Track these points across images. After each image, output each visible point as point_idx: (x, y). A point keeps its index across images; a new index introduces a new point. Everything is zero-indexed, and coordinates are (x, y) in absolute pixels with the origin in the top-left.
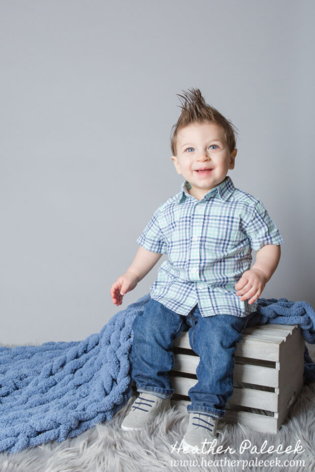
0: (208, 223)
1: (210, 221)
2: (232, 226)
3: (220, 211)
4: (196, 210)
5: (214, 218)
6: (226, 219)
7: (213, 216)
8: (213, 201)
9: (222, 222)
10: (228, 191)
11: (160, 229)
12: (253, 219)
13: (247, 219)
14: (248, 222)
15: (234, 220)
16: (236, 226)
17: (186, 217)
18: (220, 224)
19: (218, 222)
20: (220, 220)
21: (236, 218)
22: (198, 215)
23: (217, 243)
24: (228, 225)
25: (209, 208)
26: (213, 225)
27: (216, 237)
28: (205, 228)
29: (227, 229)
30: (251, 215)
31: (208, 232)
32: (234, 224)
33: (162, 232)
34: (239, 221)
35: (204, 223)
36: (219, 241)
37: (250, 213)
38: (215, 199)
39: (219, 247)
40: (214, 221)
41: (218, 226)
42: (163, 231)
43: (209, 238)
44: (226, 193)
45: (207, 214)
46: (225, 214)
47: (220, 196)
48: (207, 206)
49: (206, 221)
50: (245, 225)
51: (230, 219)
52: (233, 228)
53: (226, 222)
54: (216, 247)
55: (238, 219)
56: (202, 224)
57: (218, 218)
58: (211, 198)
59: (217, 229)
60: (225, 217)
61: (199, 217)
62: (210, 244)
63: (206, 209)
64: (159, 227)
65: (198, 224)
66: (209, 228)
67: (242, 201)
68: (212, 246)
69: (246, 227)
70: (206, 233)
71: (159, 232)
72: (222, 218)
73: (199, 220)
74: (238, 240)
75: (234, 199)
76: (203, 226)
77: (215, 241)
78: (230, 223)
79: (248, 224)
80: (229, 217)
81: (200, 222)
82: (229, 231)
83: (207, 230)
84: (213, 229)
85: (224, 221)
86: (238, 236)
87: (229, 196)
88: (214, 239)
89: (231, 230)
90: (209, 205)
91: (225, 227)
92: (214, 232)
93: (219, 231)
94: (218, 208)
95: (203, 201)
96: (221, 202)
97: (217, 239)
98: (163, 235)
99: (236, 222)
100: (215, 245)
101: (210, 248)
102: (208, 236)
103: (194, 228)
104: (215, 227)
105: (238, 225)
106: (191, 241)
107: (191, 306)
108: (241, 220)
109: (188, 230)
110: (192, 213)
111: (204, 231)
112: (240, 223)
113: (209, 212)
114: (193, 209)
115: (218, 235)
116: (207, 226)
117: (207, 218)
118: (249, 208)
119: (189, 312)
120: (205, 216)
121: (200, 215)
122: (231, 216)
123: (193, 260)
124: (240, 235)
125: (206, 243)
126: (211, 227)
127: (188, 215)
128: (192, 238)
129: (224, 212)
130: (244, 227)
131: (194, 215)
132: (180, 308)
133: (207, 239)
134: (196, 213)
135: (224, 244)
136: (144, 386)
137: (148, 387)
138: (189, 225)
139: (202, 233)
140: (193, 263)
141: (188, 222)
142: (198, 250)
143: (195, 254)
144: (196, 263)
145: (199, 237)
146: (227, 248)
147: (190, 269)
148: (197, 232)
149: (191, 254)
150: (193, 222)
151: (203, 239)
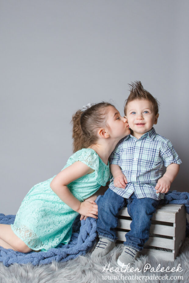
0: (142, 152)
1: (144, 151)
2: (155, 154)
3: (149, 146)
4: (136, 144)
5: (146, 149)
6: (152, 150)
7: (145, 148)
8: (145, 140)
9: (150, 152)
10: (153, 135)
12: (166, 150)
13: (163, 150)
14: (164, 152)
15: (157, 151)
16: (157, 154)
17: (131, 148)
18: (149, 153)
19: (148, 151)
20: (149, 151)
22: (137, 147)
23: (147, 163)
24: (153, 153)
25: (143, 143)
26: (145, 153)
27: (146, 159)
28: (141, 154)
29: (152, 155)
30: (165, 148)
31: (143, 157)
32: (156, 153)
34: (159, 152)
35: (140, 151)
36: (148, 162)
37: (165, 147)
38: (146, 139)
39: (148, 165)
40: (146, 151)
41: (148, 153)
44: (152, 136)
45: (142, 147)
46: (152, 147)
47: (149, 137)
48: (142, 142)
49: (141, 151)
52: (156, 155)
53: (152, 152)
54: (146, 165)
55: (158, 150)
56: (139, 152)
57: (148, 149)
58: (144, 138)
59: (147, 155)
60: (151, 149)
61: (138, 148)
62: (143, 163)
63: (141, 144)
65: (137, 152)
66: (143, 154)
67: (160, 141)
68: (144, 164)
69: (163, 155)
70: (141, 157)
72: (150, 150)
73: (137, 150)
74: (158, 162)
75: (156, 139)
76: (140, 153)
77: (146, 161)
78: (154, 153)
79: (164, 153)
80: (153, 149)
82: (153, 157)
83: (142, 155)
84: (145, 155)
85: (151, 151)
86: (158, 160)
87: (154, 137)
88: (145, 160)
90: (143, 142)
91: (152, 154)
92: (145, 157)
93: (148, 157)
94: (148, 144)
95: (140, 140)
96: (149, 141)
97: (147, 161)
99: (157, 152)
101: (143, 165)
102: (142, 159)
103: (135, 154)
104: (146, 154)
105: (158, 154)
106: (133, 161)
107: (130, 193)
108: (160, 151)
109: (131, 154)
110: (134, 146)
111: (140, 156)
112: (160, 153)
113: (143, 146)
114: (134, 144)
115: (148, 159)
116: (142, 153)
117: (142, 149)
118: (164, 144)
119: (129, 196)
120: (141, 148)
121: (138, 147)
122: (155, 149)
123: (134, 171)
124: (159, 159)
125: (141, 162)
126: (144, 154)
127: (132, 147)
128: (133, 159)
129: (151, 146)
130: (161, 155)
131: (135, 147)
132: (124, 194)
133: (142, 160)
134: (136, 146)
135: (151, 163)
136: (103, 234)
137: (105, 235)
138: (132, 152)
139: (139, 157)
140: (133, 173)
141: (131, 150)
142: (137, 166)
143: (135, 168)
144: (135, 173)
145: (137, 159)
146: (152, 166)
147: (132, 175)
148: (137, 156)
149: (133, 168)
150: (134, 151)
151: (140, 160)
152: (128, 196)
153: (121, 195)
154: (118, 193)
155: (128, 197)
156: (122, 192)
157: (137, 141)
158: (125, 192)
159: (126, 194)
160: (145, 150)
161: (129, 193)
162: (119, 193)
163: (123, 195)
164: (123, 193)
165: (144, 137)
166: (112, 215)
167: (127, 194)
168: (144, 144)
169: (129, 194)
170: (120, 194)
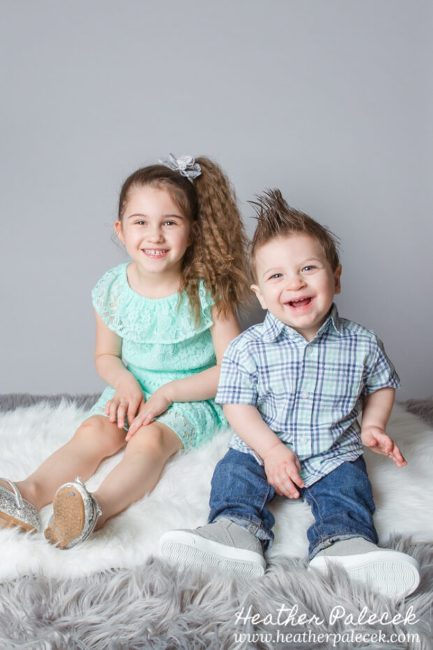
0: (323, 374)
1: (326, 372)
3: (337, 356)
4: (307, 353)
6: (346, 368)
7: (329, 364)
8: (326, 339)
9: (341, 373)
15: (357, 369)
16: (358, 376)
17: (292, 363)
18: (338, 375)
19: (336, 372)
20: (339, 370)
22: (309, 362)
23: (335, 401)
24: (348, 375)
25: (322, 350)
26: (330, 377)
27: (334, 393)
28: (320, 381)
29: (348, 381)
31: (324, 387)
32: (356, 374)
34: (362, 370)
35: (318, 373)
36: (338, 399)
39: (338, 406)
40: (331, 372)
41: (336, 378)
43: (326, 395)
45: (321, 360)
46: (345, 360)
48: (319, 348)
49: (321, 371)
51: (351, 368)
52: (356, 379)
53: (346, 373)
54: (334, 406)
55: (361, 366)
56: (315, 376)
57: (336, 367)
58: (324, 334)
59: (335, 383)
60: (344, 365)
61: (311, 364)
62: (326, 403)
63: (319, 352)
65: (310, 375)
66: (325, 382)
68: (329, 406)
70: (321, 389)
72: (342, 367)
73: (312, 370)
76: (317, 379)
77: (333, 399)
78: (351, 373)
80: (349, 365)
81: (313, 372)
82: (350, 384)
83: (322, 384)
84: (330, 382)
85: (344, 370)
88: (331, 396)
89: (353, 382)
90: (323, 346)
92: (331, 387)
93: (337, 386)
94: (334, 352)
95: (314, 342)
97: (336, 396)
99: (359, 372)
100: (332, 404)
101: (326, 408)
102: (323, 392)
103: (304, 380)
104: (332, 380)
105: (361, 375)
106: (298, 398)
110: (301, 359)
111: (319, 387)
113: (324, 358)
114: (302, 353)
115: (337, 391)
116: (323, 379)
117: (321, 366)
120: (319, 363)
121: (313, 362)
122: (352, 363)
123: (301, 425)
125: (322, 403)
126: (328, 380)
127: (295, 360)
128: (299, 393)
129: (342, 357)
131: (304, 361)
133: (322, 397)
134: (307, 359)
139: (316, 389)
140: (301, 430)
141: (295, 371)
142: (311, 412)
143: (304, 416)
144: (305, 430)
145: (312, 393)
146: (347, 407)
147: (298, 438)
148: (309, 386)
149: (299, 417)
150: (303, 372)
151: (317, 397)
160: (329, 369)
165: (322, 333)
168: (324, 353)
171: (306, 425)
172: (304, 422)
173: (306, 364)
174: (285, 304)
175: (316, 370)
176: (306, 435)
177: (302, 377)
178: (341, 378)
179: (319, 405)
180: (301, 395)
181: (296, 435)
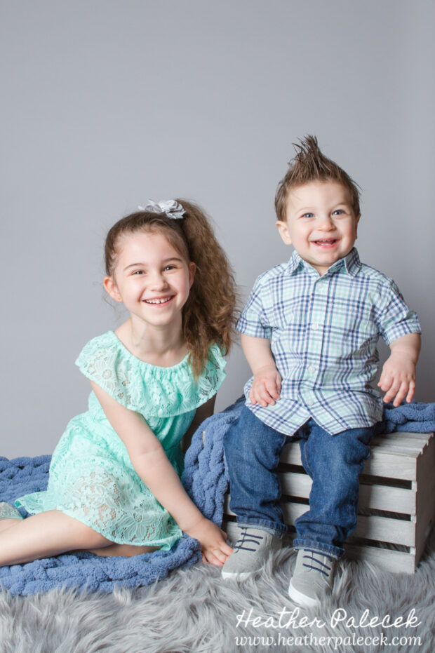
0: (333, 307)
1: (335, 306)
2: (362, 314)
3: (347, 293)
4: (316, 288)
5: (341, 301)
6: (356, 304)
7: (339, 299)
8: (337, 277)
9: (351, 308)
10: (354, 265)
11: (263, 310)
12: (388, 304)
13: (381, 305)
14: (382, 308)
15: (366, 306)
16: (367, 314)
17: (303, 296)
18: (348, 310)
19: (345, 307)
20: (348, 305)
21: (367, 304)
22: (318, 295)
23: (344, 335)
24: (358, 311)
25: (333, 286)
26: (340, 311)
27: (343, 327)
28: (329, 314)
29: (357, 317)
30: (386, 299)
31: (334, 320)
32: (365, 311)
33: (265, 314)
34: (370, 308)
35: (327, 307)
36: (347, 332)
37: (385, 296)
38: (340, 275)
39: (346, 340)
40: (340, 306)
41: (345, 312)
42: (266, 312)
43: (335, 328)
44: (353, 267)
45: (331, 295)
46: (355, 297)
47: (347, 270)
48: (330, 284)
49: (330, 305)
50: (379, 312)
51: (361, 305)
52: (364, 316)
53: (356, 309)
54: (343, 340)
55: (369, 305)
56: (325, 308)
57: (346, 302)
58: (334, 273)
59: (344, 317)
60: (354, 301)
61: (321, 298)
62: (335, 335)
63: (329, 288)
64: (262, 306)
65: (319, 308)
66: (334, 315)
67: (374, 279)
68: (339, 338)
69: (380, 315)
70: (331, 322)
71: (261, 313)
72: (351, 303)
73: (320, 303)
74: (368, 332)
75: (364, 274)
76: (327, 312)
77: (343, 332)
78: (360, 310)
79: (382, 312)
80: (359, 302)
81: (322, 305)
82: (358, 320)
83: (331, 317)
84: (339, 316)
85: (353, 306)
86: (369, 328)
87: (357, 271)
88: (341, 329)
89: (361, 318)
90: (333, 283)
91: (355, 314)
92: (341, 320)
93: (347, 320)
94: (345, 287)
95: (326, 278)
96: (347, 279)
97: (345, 330)
98: (266, 318)
99: (368, 309)
100: (342, 337)
101: (336, 340)
102: (332, 325)
103: (314, 312)
104: (342, 314)
105: (369, 312)
106: (309, 329)
107: (298, 424)
108: (374, 307)
109: (303, 313)
110: (311, 292)
111: (328, 319)
112: (373, 311)
113: (334, 293)
114: (312, 287)
115: (346, 324)
116: (332, 312)
117: (330, 300)
118: (383, 289)
119: (295, 431)
120: (328, 297)
121: (323, 296)
122: (362, 300)
123: (312, 354)
124: (371, 327)
125: (331, 334)
126: (337, 313)
127: (305, 294)
128: (309, 324)
129: (352, 294)
130: (377, 316)
131: (313, 295)
132: (282, 425)
133: (332, 329)
134: (316, 293)
135: (353, 336)
136: (246, 519)
137: (251, 519)
138: (307, 306)
139: (325, 321)
140: (311, 359)
141: (305, 303)
142: (321, 343)
143: (315, 347)
144: (315, 359)
145: (322, 325)
146: (356, 342)
147: (307, 365)
148: (318, 318)
149: (310, 346)
150: (312, 304)
151: (327, 329)
152: (292, 430)
153: (276, 425)
154: (267, 421)
155: (292, 432)
156: (278, 420)
157: (318, 281)
158: (285, 421)
159: (287, 425)
160: (338, 303)
161: (294, 424)
162: (271, 421)
163: (280, 428)
164: (278, 422)
165: (333, 271)
166: (262, 469)
167: (290, 425)
168: (335, 289)
169: (295, 427)
170: (272, 423)
171: (316, 354)
172: (314, 352)
173: (315, 297)
174: (312, 242)
175: (325, 303)
176: (315, 364)
177: (311, 309)
178: (350, 313)
179: (329, 337)
180: (311, 327)
181: (306, 363)
